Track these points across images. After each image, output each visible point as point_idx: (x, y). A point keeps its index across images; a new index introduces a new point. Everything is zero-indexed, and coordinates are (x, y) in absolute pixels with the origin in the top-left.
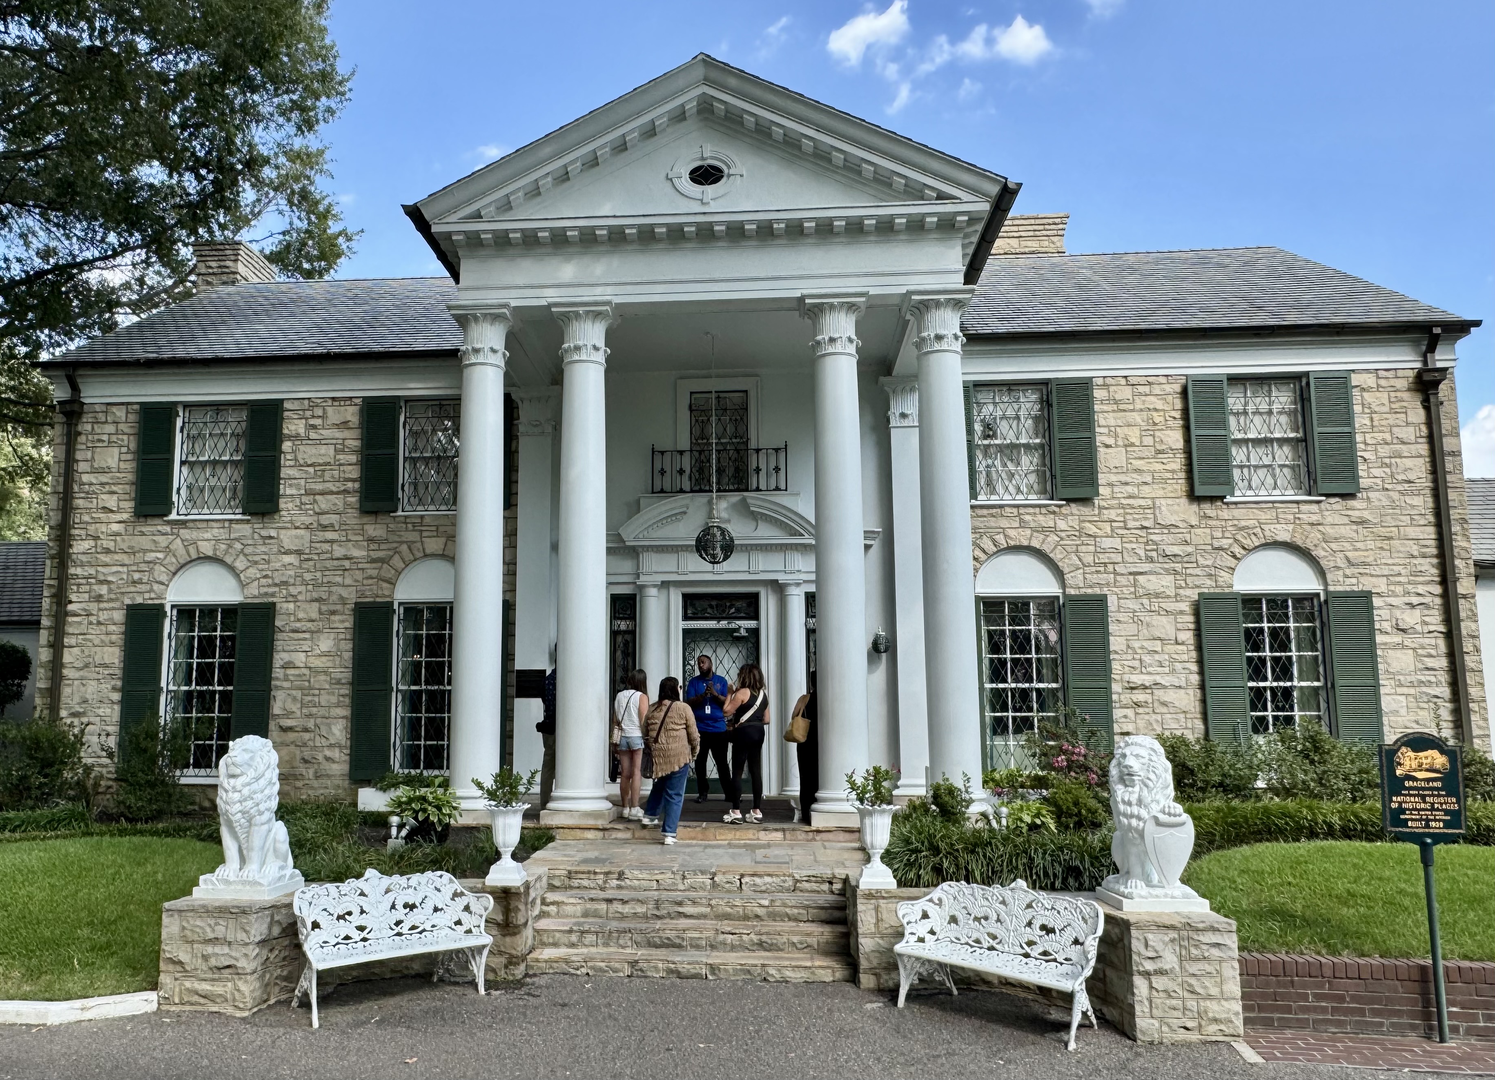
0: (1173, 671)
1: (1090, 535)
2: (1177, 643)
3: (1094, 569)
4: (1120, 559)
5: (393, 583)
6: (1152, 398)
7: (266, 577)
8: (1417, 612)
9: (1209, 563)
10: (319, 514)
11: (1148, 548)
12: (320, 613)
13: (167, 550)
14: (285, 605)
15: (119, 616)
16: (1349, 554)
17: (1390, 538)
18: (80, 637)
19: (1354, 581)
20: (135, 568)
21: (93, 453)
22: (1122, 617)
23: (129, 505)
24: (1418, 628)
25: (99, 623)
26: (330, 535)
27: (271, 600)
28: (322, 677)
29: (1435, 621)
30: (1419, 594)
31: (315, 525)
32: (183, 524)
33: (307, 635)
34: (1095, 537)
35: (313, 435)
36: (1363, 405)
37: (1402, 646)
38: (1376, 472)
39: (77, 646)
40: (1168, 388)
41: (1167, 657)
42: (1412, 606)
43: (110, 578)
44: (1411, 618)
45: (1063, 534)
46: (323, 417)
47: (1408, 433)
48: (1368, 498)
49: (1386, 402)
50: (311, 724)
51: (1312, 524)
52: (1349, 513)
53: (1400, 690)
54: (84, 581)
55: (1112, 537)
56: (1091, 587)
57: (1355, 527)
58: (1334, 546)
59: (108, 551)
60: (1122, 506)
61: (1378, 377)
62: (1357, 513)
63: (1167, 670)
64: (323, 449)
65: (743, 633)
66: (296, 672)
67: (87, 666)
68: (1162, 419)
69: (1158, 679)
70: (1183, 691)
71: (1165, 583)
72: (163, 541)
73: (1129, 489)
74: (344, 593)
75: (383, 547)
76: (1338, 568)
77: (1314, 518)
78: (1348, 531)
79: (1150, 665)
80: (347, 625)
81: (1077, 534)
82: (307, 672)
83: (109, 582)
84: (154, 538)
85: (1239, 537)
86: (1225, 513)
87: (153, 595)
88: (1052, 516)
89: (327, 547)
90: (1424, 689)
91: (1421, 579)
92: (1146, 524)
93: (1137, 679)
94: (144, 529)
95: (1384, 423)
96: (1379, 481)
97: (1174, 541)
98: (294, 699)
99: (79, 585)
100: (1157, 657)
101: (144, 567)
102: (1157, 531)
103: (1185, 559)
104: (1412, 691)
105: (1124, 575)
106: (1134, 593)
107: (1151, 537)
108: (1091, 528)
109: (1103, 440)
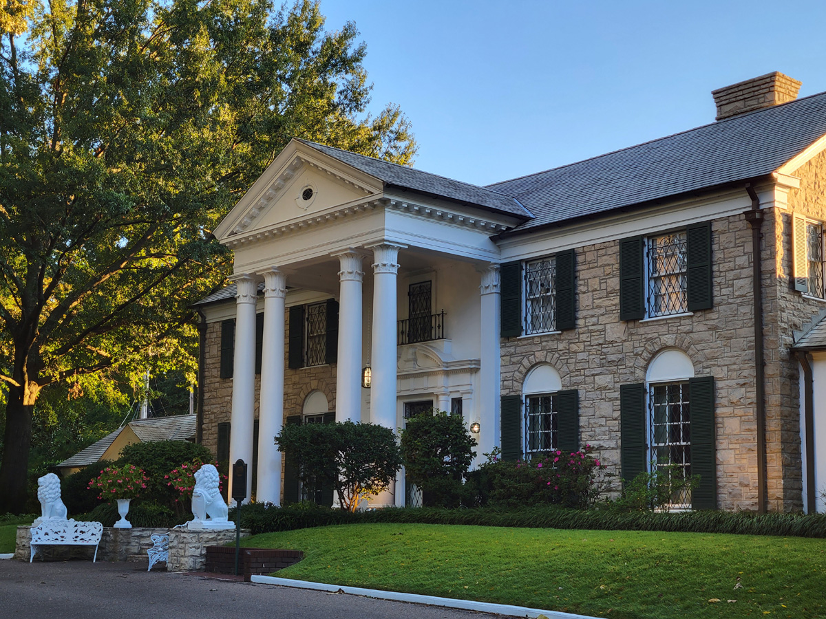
0: (610, 438)
1: (574, 352)
2: (613, 419)
3: (574, 374)
4: (587, 367)
5: (302, 405)
6: (606, 257)
8: (742, 389)
9: (631, 364)
11: (601, 357)
17: (730, 338)
19: (707, 370)
21: (210, 348)
22: (586, 403)
23: (220, 373)
24: (743, 401)
29: (753, 395)
30: (745, 377)
34: (575, 352)
36: (719, 244)
40: (614, 249)
41: (608, 428)
42: (741, 386)
44: (738, 395)
45: (561, 353)
47: (744, 261)
48: (719, 311)
51: (686, 333)
52: (707, 323)
53: (731, 446)
54: (207, 413)
55: (584, 352)
56: (572, 385)
57: (711, 332)
58: (699, 347)
59: (214, 397)
60: (590, 332)
62: (711, 322)
63: (607, 437)
68: (611, 270)
69: (602, 443)
70: (614, 451)
71: (609, 380)
73: (594, 320)
77: (688, 328)
78: (706, 335)
79: (599, 435)
81: (567, 351)
83: (214, 413)
85: (647, 345)
86: (641, 331)
88: (556, 341)
90: (744, 445)
91: (746, 366)
92: (601, 342)
93: (592, 443)
95: (730, 255)
96: (725, 297)
97: (614, 352)
100: (603, 429)
102: (606, 346)
103: (619, 363)
104: (738, 446)
105: (589, 376)
106: (593, 388)
107: (603, 350)
108: (574, 347)
109: (580, 286)
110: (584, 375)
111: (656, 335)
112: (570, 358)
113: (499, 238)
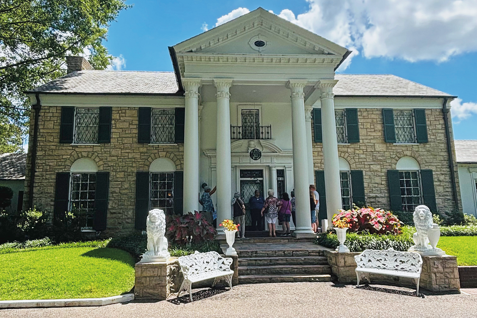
0: (381, 193)
1: (357, 154)
2: (382, 184)
3: (358, 163)
4: (365, 161)
5: (149, 166)
6: (373, 115)
7: (105, 164)
8: (444, 176)
9: (390, 162)
10: (124, 144)
11: (373, 157)
12: (124, 175)
13: (71, 155)
14: (112, 173)
15: (54, 177)
16: (426, 160)
17: (436, 155)
18: (39, 183)
19: (427, 167)
20: (59, 161)
21: (44, 122)
22: (367, 177)
23: (57, 140)
24: (444, 180)
25: (46, 179)
26: (127, 151)
27: (107, 171)
28: (125, 196)
29: (448, 178)
30: (444, 171)
31: (123, 147)
32: (77, 146)
33: (120, 183)
34: (359, 154)
35: (122, 118)
36: (428, 118)
37: (440, 185)
38: (432, 137)
39: (38, 186)
40: (377, 112)
41: (379, 188)
42: (443, 174)
43: (50, 164)
44: (442, 178)
45: (350, 153)
46: (125, 113)
47: (440, 127)
48: (430, 144)
49: (434, 117)
50: (121, 211)
51: (416, 151)
52: (426, 148)
53: (440, 197)
54: (41, 165)
55: (363, 154)
56: (358, 168)
57: (427, 152)
58: (422, 157)
59: (50, 155)
60: (366, 145)
61: (432, 111)
63: (379, 192)
64: (125, 123)
65: (258, 181)
66: (117, 194)
67: (42, 193)
68: (376, 121)
69: (377, 194)
70: (384, 198)
71: (378, 167)
72: (70, 152)
73: (368, 140)
74: (133, 169)
75: (146, 154)
76: (424, 163)
77: (417, 150)
78: (425, 153)
79: (375, 191)
80: (134, 179)
81: (354, 153)
82: (120, 194)
83: (50, 166)
84: (67, 151)
85: (397, 154)
86: (394, 148)
87: (66, 170)
88: (347, 148)
89: (127, 154)
90: (447, 197)
91: (444, 167)
92: (372, 150)
93: (372, 195)
94: (63, 148)
95: (434, 123)
96: (433, 139)
97: (380, 156)
98: (116, 203)
99: (39, 166)
100: (376, 188)
101: (62, 160)
103: (383, 161)
104: (443, 198)
105: (366, 165)
106: (370, 170)
107: (374, 154)
108: (357, 152)
109: (360, 126)
110: (364, 164)
111: (401, 151)
112: (355, 156)
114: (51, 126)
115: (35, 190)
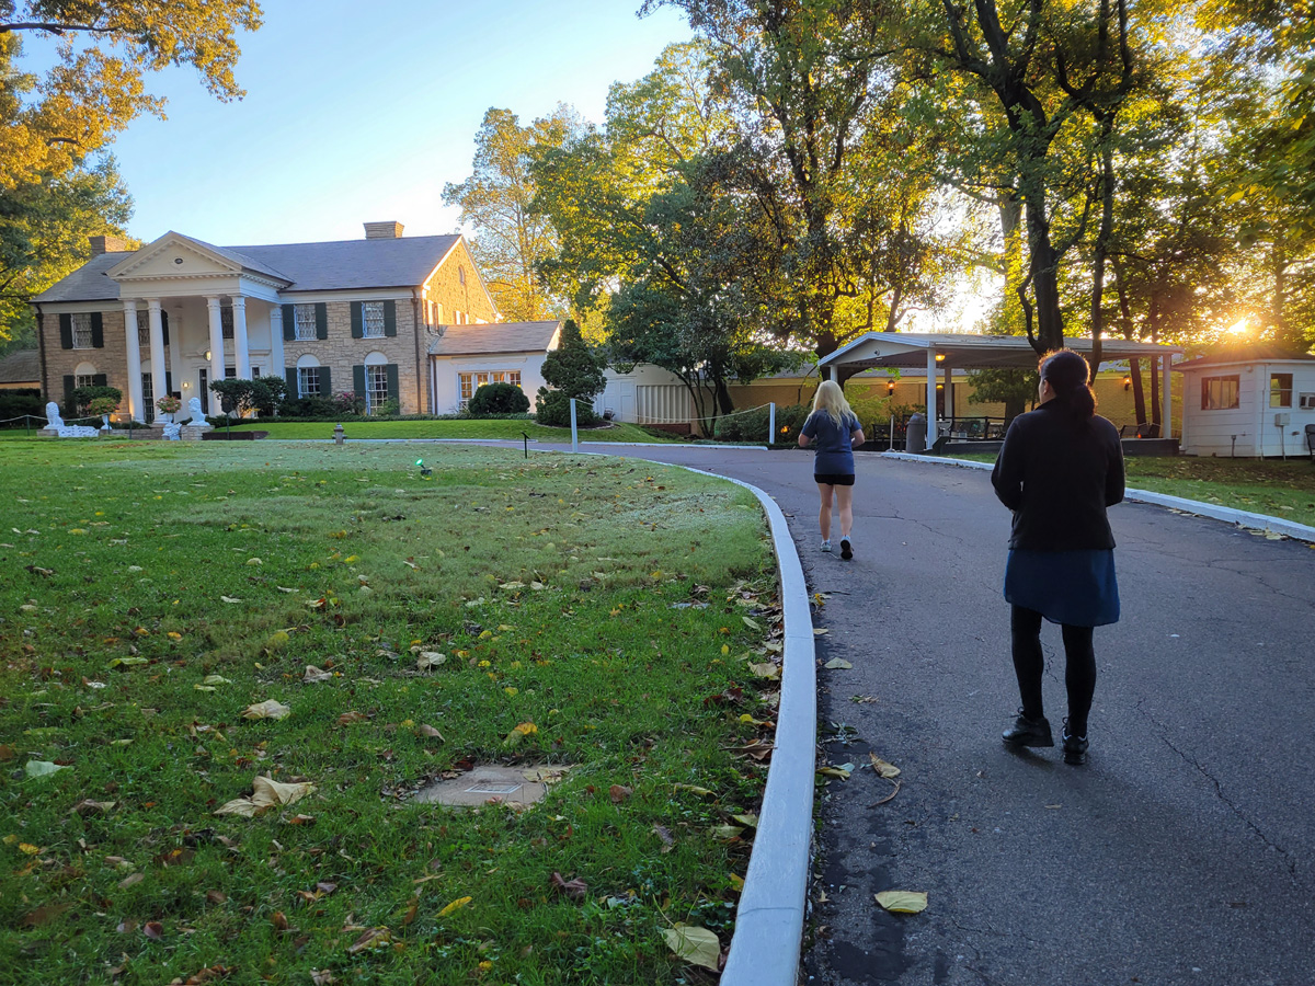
3: (327, 359)
4: (334, 356)
6: (342, 309)
7: (102, 367)
9: (357, 357)
10: (115, 347)
11: (341, 353)
12: (118, 377)
13: (73, 359)
14: (109, 374)
15: (62, 379)
16: (394, 353)
17: (403, 348)
18: (52, 385)
19: (395, 361)
20: (65, 364)
21: (48, 330)
22: (334, 373)
23: (60, 345)
25: (57, 381)
26: (119, 354)
27: (105, 373)
29: (415, 372)
30: (411, 364)
32: (77, 351)
34: (327, 350)
35: (111, 322)
36: (398, 309)
37: (407, 379)
38: (401, 329)
40: (346, 306)
42: (409, 367)
44: (408, 371)
45: (319, 349)
46: (113, 317)
47: (409, 317)
48: (399, 337)
49: (404, 307)
54: (51, 368)
55: (332, 350)
56: (327, 364)
57: (395, 346)
58: (390, 351)
59: (56, 359)
60: (334, 340)
61: (402, 301)
62: (395, 341)
64: (114, 327)
68: (346, 314)
71: (347, 363)
72: (72, 356)
73: (337, 336)
76: (391, 357)
77: (385, 343)
81: (322, 349)
83: (58, 369)
84: (69, 355)
85: (366, 349)
86: (362, 342)
87: (71, 372)
88: (316, 344)
89: (119, 357)
91: (411, 360)
92: (341, 346)
94: (65, 352)
95: (404, 315)
96: (402, 332)
97: (348, 350)
103: (351, 356)
106: (338, 366)
107: (342, 349)
108: (327, 347)
109: (329, 320)
110: (333, 360)
111: (369, 345)
112: (324, 352)
113: (281, 291)
114: (54, 333)
115: (49, 391)
